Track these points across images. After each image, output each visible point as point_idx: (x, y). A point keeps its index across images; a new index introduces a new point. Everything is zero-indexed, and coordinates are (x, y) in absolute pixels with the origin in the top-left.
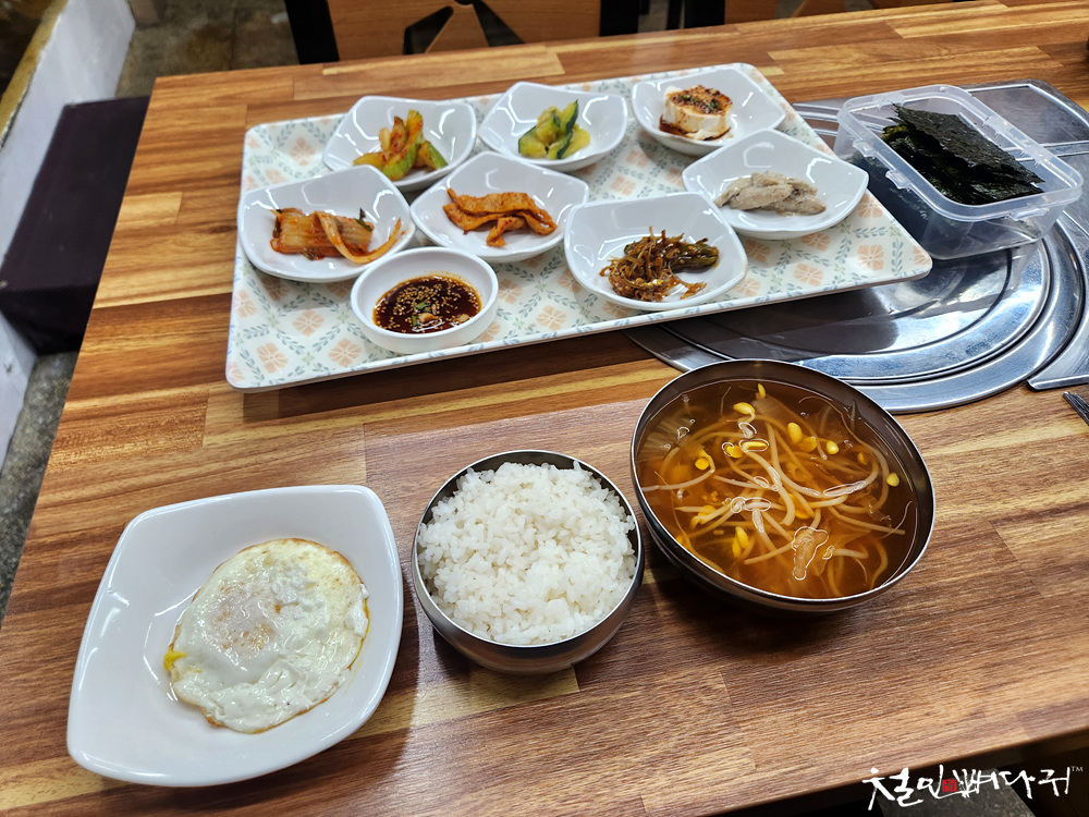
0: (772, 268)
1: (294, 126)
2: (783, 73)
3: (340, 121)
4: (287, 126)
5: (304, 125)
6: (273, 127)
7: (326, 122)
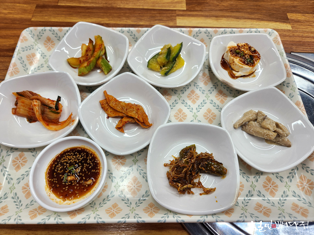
0: (253, 176)
1: (45, 30)
2: (291, 29)
3: (67, 31)
4: (42, 30)
5: (50, 30)
6: (35, 30)
7: (61, 31)
